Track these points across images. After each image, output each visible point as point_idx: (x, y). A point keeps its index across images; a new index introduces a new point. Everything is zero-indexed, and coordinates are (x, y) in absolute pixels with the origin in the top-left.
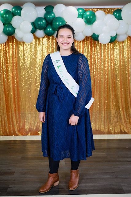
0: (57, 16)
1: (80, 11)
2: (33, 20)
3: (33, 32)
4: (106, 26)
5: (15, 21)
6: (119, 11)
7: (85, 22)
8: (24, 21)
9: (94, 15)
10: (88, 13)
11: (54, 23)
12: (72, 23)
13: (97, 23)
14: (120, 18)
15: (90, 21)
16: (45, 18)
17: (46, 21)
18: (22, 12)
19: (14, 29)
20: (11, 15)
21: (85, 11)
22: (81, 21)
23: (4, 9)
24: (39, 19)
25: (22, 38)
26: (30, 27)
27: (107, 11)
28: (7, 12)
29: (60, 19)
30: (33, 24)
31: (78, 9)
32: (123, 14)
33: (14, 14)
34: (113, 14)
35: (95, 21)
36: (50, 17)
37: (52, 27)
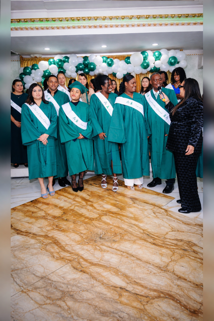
0: (90, 62)
1: (105, 58)
2: (76, 65)
3: (77, 72)
4: (120, 68)
5: (65, 65)
6: (128, 58)
7: (107, 65)
8: (71, 66)
9: (112, 61)
10: (109, 60)
11: (89, 66)
12: (100, 66)
13: (114, 66)
14: (129, 63)
15: (110, 65)
16: (83, 64)
17: (84, 65)
18: (70, 60)
19: (65, 70)
20: (63, 62)
21: (108, 58)
22: (105, 65)
24: (80, 64)
26: (75, 69)
28: (60, 61)
29: (91, 64)
30: (76, 67)
31: (103, 57)
32: (131, 60)
33: (64, 62)
34: (125, 60)
35: (113, 64)
36: (86, 62)
37: (88, 69)
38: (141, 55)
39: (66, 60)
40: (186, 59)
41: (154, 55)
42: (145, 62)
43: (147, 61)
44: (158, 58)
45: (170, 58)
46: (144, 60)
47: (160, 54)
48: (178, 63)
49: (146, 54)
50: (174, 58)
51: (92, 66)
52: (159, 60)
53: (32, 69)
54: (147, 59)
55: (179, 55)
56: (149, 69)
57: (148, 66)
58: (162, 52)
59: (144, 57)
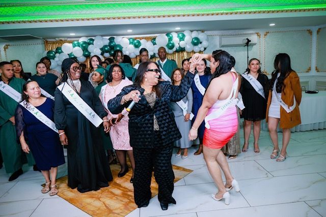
0: (117, 44)
1: (131, 40)
2: (102, 47)
3: (102, 54)
5: (90, 48)
6: (154, 39)
7: (134, 46)
8: (96, 47)
9: (139, 42)
10: (136, 42)
12: (126, 48)
14: (155, 44)
16: (109, 45)
17: (110, 47)
18: (94, 42)
19: (90, 53)
20: (87, 45)
21: (135, 39)
22: (132, 46)
23: (82, 41)
24: (106, 46)
26: (100, 52)
27: (147, 39)
28: (85, 43)
29: (119, 46)
30: (101, 49)
32: (157, 41)
33: (89, 44)
34: (152, 41)
35: (140, 46)
36: (112, 44)
38: (166, 37)
39: (91, 42)
40: (207, 40)
41: (178, 36)
42: (170, 43)
43: (172, 42)
44: (182, 39)
45: (193, 39)
46: (169, 41)
47: (184, 36)
48: (201, 43)
49: (171, 36)
50: (197, 39)
51: (118, 48)
52: (184, 40)
53: (56, 53)
54: (172, 40)
55: (201, 36)
56: (174, 49)
57: (173, 46)
58: (185, 33)
59: (169, 39)
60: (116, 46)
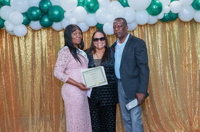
0: (53, 5)
2: (25, 10)
3: (26, 23)
4: (111, 14)
5: (4, 11)
7: (86, 10)
8: (14, 11)
10: (89, 1)
11: (50, 13)
12: (72, 12)
13: (100, 11)
14: (126, 5)
15: (91, 10)
16: (40, 8)
18: (12, 1)
22: (82, 10)
25: (13, 31)
26: (22, 18)
29: (58, 8)
30: (25, 14)
33: (2, 4)
35: (98, 8)
36: (45, 6)
37: (48, 18)
42: (155, 4)
43: (158, 1)
51: (56, 13)
60: (52, 8)
